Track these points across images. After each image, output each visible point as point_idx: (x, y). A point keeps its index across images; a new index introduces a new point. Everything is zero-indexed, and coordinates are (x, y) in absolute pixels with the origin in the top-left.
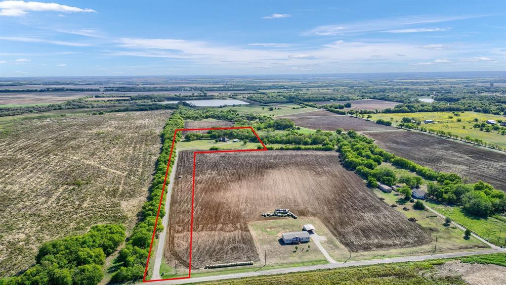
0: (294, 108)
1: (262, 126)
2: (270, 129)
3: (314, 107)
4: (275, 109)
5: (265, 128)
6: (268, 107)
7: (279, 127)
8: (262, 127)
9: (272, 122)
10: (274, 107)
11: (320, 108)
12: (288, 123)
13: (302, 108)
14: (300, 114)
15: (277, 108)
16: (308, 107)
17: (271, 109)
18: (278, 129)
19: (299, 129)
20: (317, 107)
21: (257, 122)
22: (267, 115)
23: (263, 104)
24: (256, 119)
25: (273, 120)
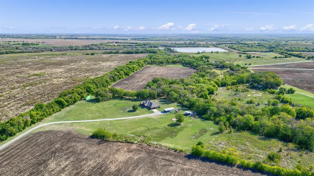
0: (276, 57)
1: (230, 80)
2: (241, 87)
3: (300, 57)
4: (254, 57)
5: (233, 84)
6: (245, 55)
7: (256, 85)
8: (229, 82)
9: (246, 75)
10: (252, 56)
11: (309, 58)
12: (272, 80)
13: (286, 57)
14: (285, 65)
15: (256, 56)
16: (293, 58)
17: (249, 57)
18: (253, 88)
19: (291, 92)
20: (304, 58)
21: (224, 73)
22: (241, 63)
23: (241, 52)
24: (227, 68)
25: (248, 71)
